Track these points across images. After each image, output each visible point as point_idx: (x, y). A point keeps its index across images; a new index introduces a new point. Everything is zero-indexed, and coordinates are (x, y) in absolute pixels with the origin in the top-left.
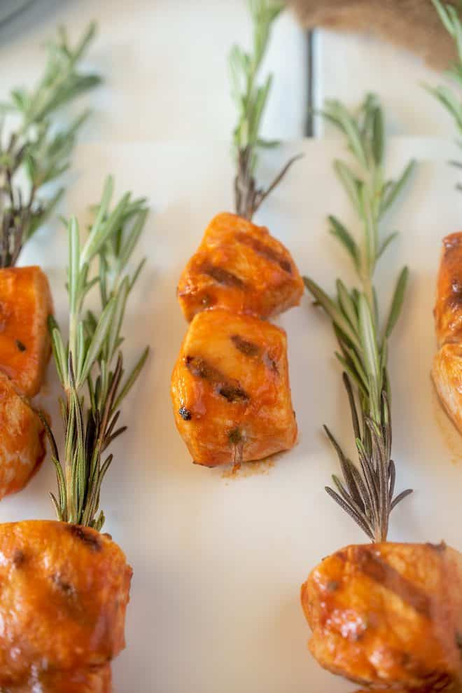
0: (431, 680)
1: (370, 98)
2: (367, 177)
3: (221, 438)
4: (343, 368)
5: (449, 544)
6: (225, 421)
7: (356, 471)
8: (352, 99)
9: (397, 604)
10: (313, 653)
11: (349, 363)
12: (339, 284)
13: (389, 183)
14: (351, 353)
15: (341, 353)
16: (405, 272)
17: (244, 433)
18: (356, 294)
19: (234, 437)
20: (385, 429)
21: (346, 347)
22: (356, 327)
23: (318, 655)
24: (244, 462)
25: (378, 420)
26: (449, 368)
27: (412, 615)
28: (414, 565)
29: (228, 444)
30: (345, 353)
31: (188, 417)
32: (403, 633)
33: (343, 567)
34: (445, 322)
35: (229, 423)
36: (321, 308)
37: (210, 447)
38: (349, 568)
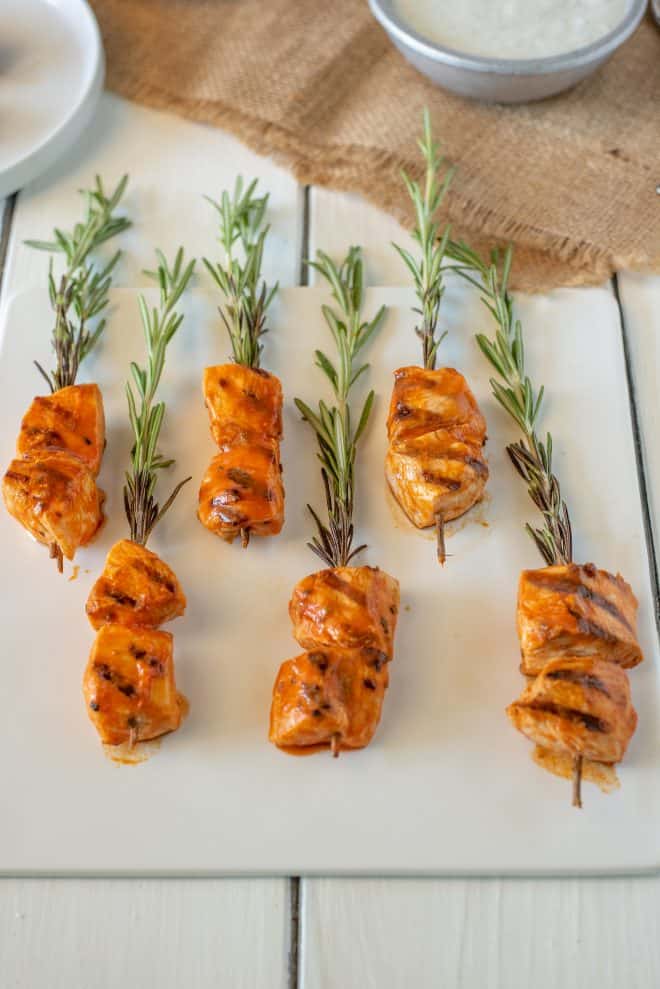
0: (361, 638)
1: (355, 250)
2: (346, 321)
3: (122, 724)
4: (322, 465)
5: (381, 569)
6: (124, 711)
7: (328, 533)
8: (339, 252)
9: (346, 601)
10: (295, 637)
11: (328, 462)
12: (322, 404)
13: (365, 325)
14: (328, 453)
15: (321, 454)
16: (372, 394)
17: (139, 719)
18: (334, 410)
19: (132, 722)
20: (348, 505)
21: (325, 449)
22: (331, 432)
23: (298, 636)
24: (140, 741)
25: (344, 497)
26: (392, 461)
27: (354, 605)
28: (357, 578)
29: (127, 728)
30: (325, 455)
31: (97, 709)
32: (348, 615)
33: (314, 582)
34: (392, 430)
35: (127, 712)
36: (307, 423)
37: (114, 730)
38: (318, 581)
